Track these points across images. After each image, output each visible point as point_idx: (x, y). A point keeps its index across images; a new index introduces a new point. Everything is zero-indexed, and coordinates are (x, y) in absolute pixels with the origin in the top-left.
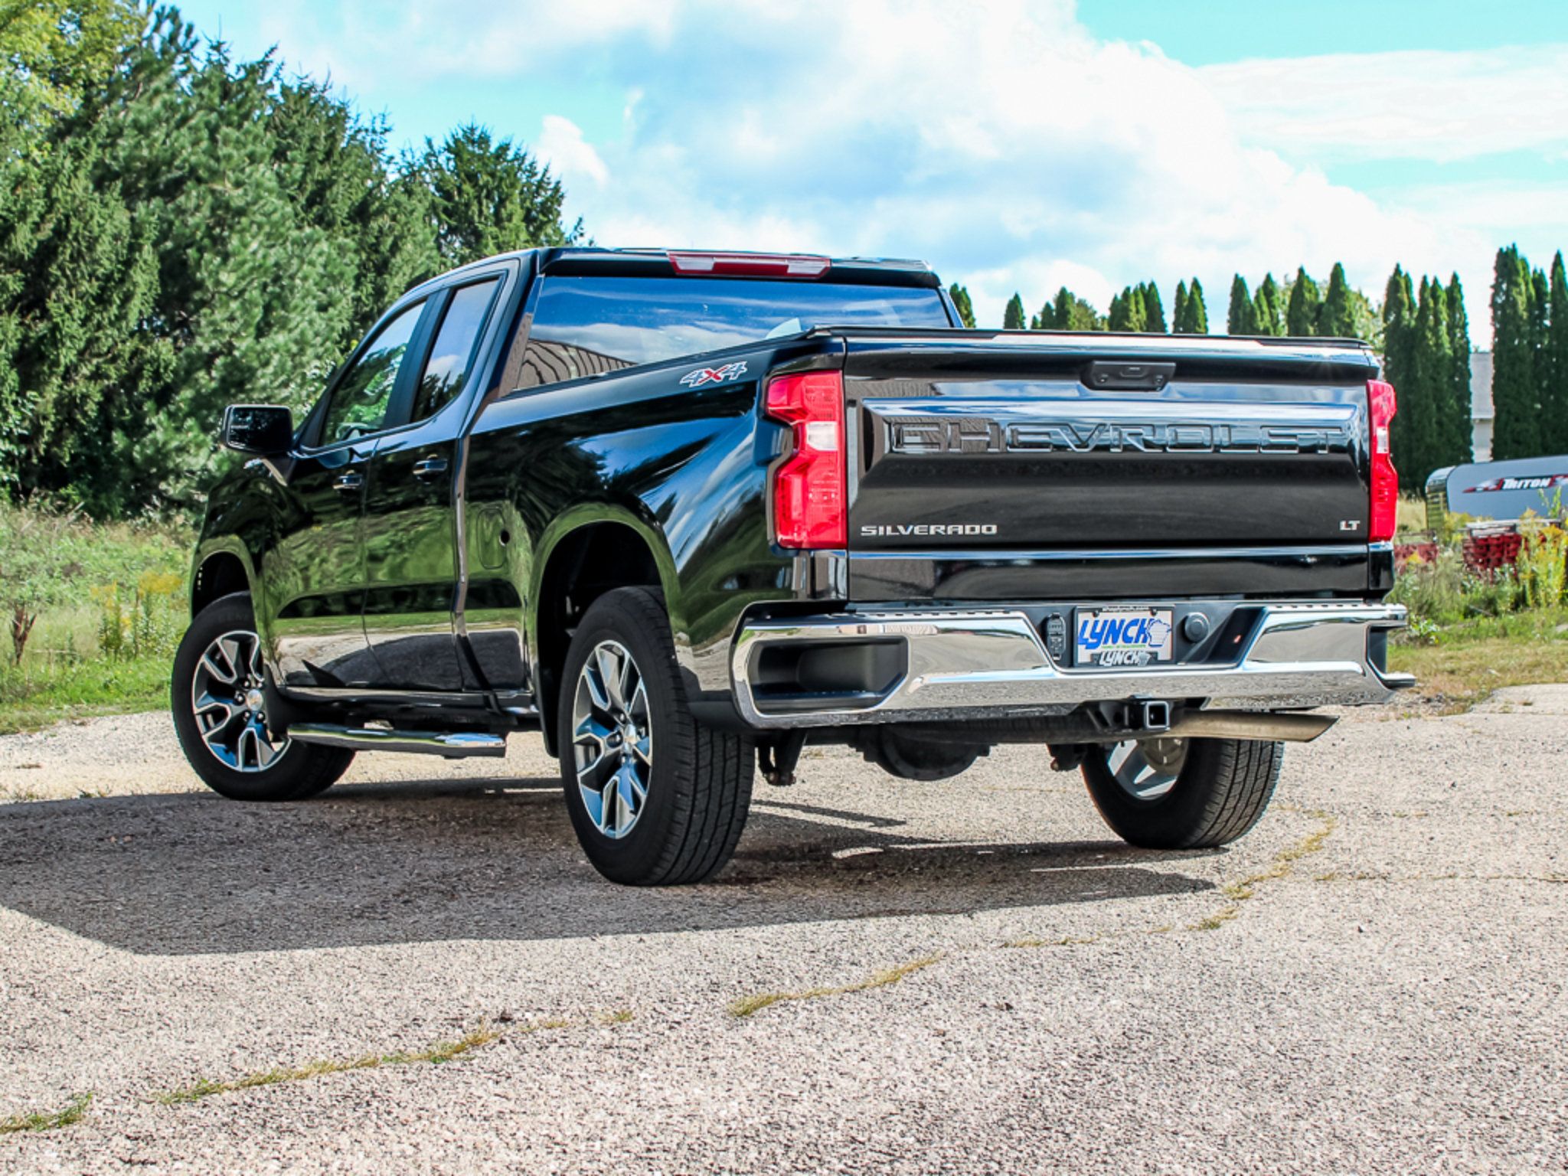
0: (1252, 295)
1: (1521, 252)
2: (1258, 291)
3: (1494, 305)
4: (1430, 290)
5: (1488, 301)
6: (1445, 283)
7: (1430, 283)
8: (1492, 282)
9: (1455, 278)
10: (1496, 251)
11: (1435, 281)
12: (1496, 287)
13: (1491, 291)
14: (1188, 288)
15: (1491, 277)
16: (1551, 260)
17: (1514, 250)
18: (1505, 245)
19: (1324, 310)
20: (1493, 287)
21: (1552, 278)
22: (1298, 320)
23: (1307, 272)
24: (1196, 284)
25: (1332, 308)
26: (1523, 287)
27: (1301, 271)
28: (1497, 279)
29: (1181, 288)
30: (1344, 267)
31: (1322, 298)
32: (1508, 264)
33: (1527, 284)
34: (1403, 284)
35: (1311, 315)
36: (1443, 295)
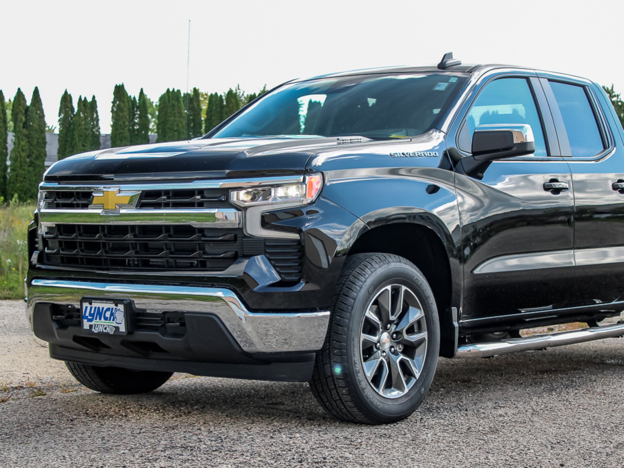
1: (126, 87)
3: (112, 111)
4: (83, 103)
5: (111, 110)
6: (89, 100)
7: (83, 99)
8: (112, 100)
9: (94, 97)
10: (115, 85)
11: (85, 98)
12: (114, 103)
13: (112, 104)
16: (139, 91)
17: (123, 86)
18: (119, 83)
19: (30, 109)
20: (112, 102)
21: (139, 100)
22: (17, 114)
23: (22, 90)
25: (34, 108)
26: (127, 104)
27: (19, 89)
28: (114, 99)
30: (39, 89)
31: (28, 103)
32: (119, 91)
33: (128, 102)
34: (69, 98)
35: (24, 111)
36: (89, 105)
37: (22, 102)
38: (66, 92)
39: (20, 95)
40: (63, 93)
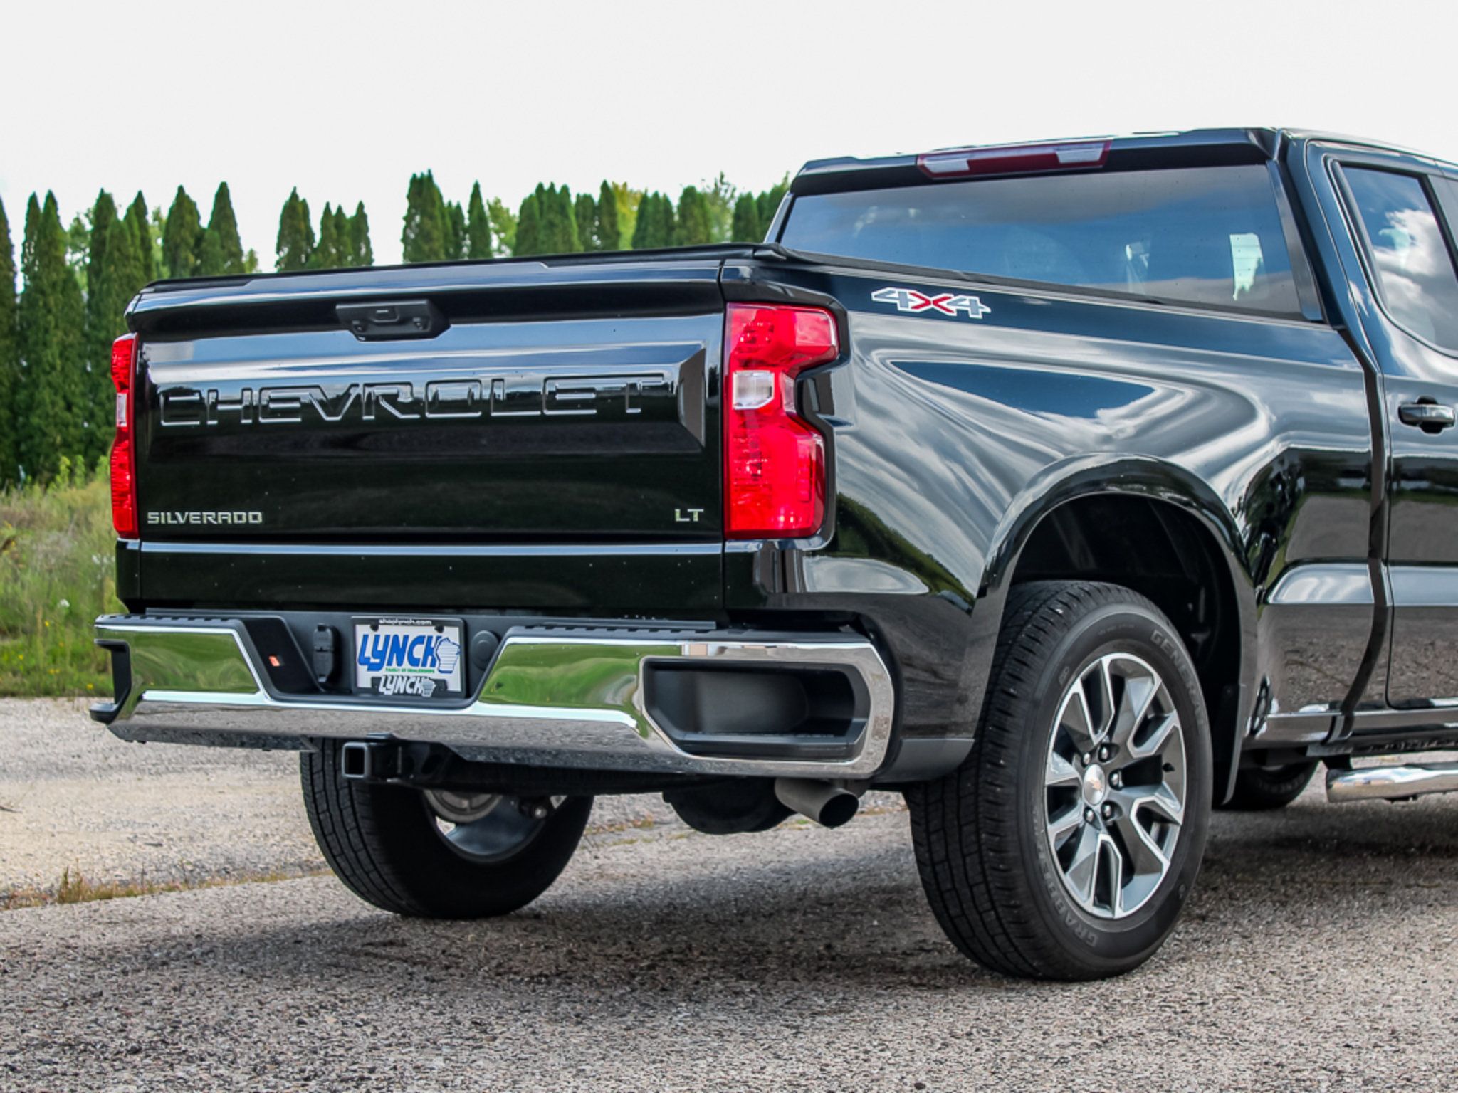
0: (121, 215)
1: (437, 180)
2: (129, 210)
3: (405, 239)
4: (333, 220)
5: (400, 235)
6: (350, 212)
7: (334, 211)
8: (405, 213)
9: (361, 206)
10: (409, 177)
11: (340, 209)
12: (408, 219)
13: (403, 223)
14: (41, 203)
15: (403, 206)
16: (470, 190)
17: (430, 177)
18: (420, 171)
19: (207, 236)
20: (405, 219)
21: (470, 212)
22: (177, 247)
23: (187, 191)
24: (51, 198)
25: (216, 234)
26: (439, 222)
27: (181, 189)
28: (409, 210)
29: (33, 201)
30: (230, 186)
31: (205, 222)
32: (422, 190)
33: (443, 217)
34: (300, 209)
35: (192, 241)
36: (348, 227)
37: (188, 218)
38: (294, 196)
39: (183, 204)
40: (287, 197)
